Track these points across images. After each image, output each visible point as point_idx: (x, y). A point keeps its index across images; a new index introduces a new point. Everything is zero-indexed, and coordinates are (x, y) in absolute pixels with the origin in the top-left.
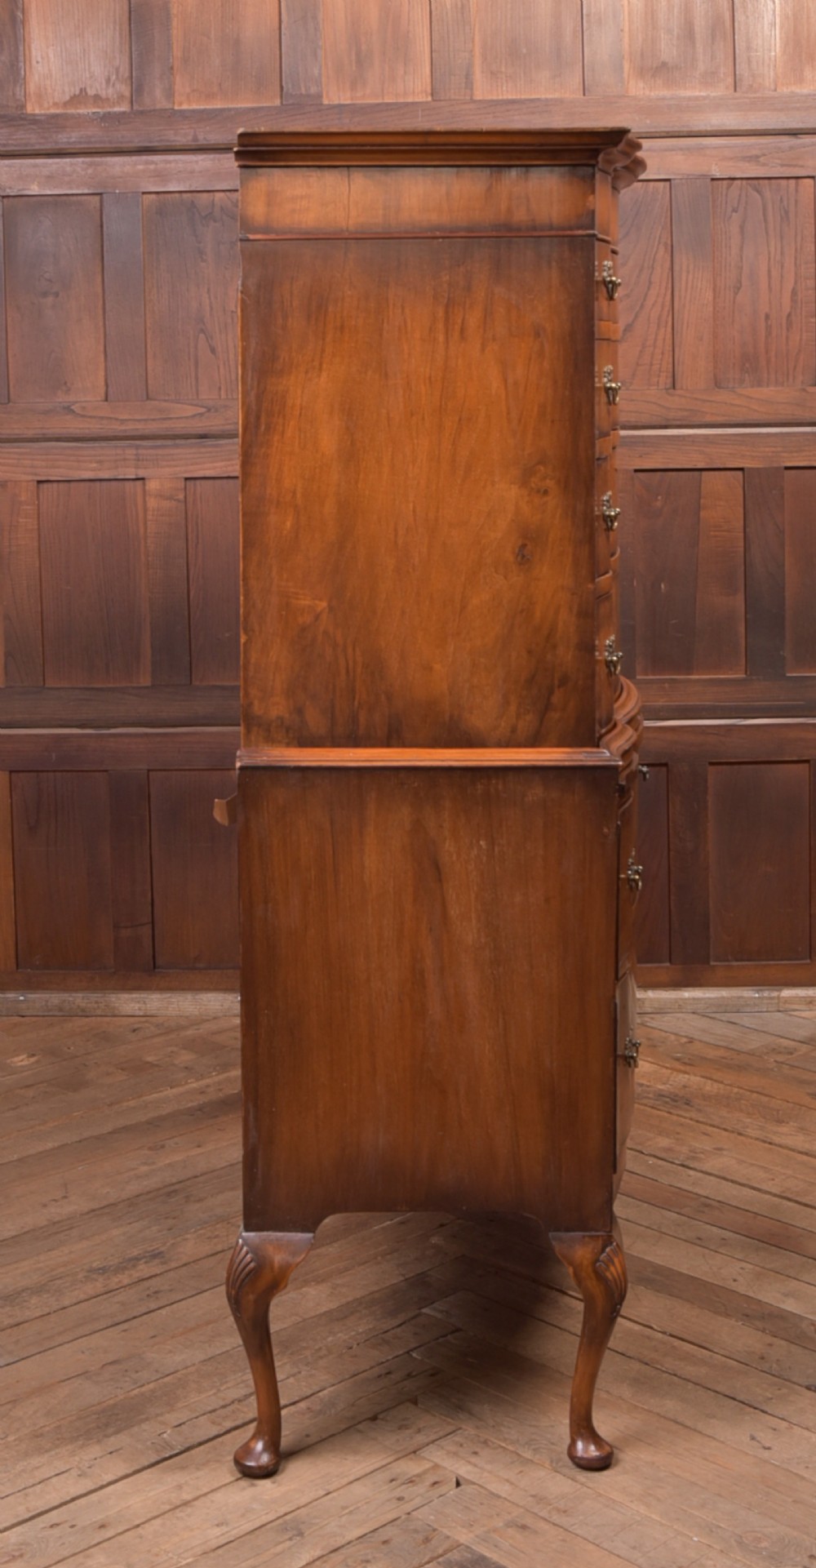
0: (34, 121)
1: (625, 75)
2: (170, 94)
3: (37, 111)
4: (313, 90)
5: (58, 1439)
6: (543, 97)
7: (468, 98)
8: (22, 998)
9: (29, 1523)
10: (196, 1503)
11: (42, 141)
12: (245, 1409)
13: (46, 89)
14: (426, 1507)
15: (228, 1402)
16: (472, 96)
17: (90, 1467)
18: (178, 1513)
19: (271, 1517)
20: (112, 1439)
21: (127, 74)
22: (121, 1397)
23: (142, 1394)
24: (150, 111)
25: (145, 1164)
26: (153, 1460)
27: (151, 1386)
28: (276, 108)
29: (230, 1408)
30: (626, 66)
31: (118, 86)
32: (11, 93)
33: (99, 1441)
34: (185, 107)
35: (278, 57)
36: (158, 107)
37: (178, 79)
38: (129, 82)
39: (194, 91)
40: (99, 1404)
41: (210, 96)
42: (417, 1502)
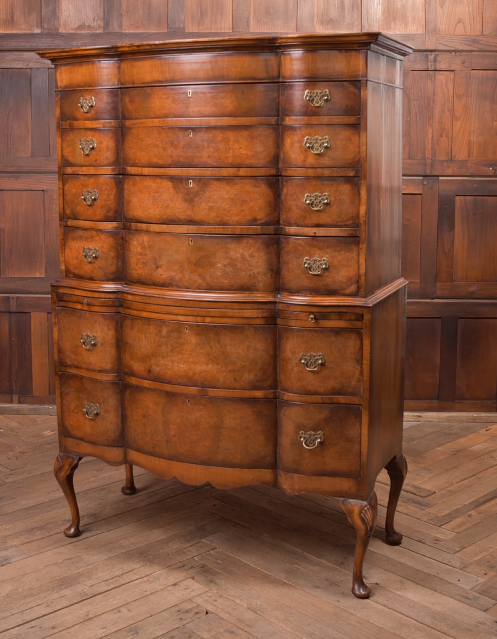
0: (62, 36)
1: (315, 24)
2: (121, 26)
3: (64, 32)
4: (182, 26)
5: (40, 590)
6: (279, 32)
7: (247, 31)
8: (51, 408)
9: (22, 626)
10: (95, 619)
11: (66, 45)
12: (121, 580)
13: (68, 22)
14: (192, 623)
15: (114, 576)
16: (249, 30)
17: (51, 603)
18: (86, 623)
19: (125, 625)
20: (63, 591)
21: (102, 17)
22: (69, 573)
23: (78, 573)
24: (112, 33)
25: (94, 477)
26: (78, 600)
27: (83, 569)
28: (165, 33)
29: (114, 579)
30: (315, 20)
31: (98, 22)
32: (52, 24)
33: (57, 592)
34: (127, 32)
35: (167, 11)
36: (115, 31)
37: (124, 19)
38: (103, 20)
39: (131, 25)
40: (60, 576)
41: (138, 27)
42: (188, 620)
